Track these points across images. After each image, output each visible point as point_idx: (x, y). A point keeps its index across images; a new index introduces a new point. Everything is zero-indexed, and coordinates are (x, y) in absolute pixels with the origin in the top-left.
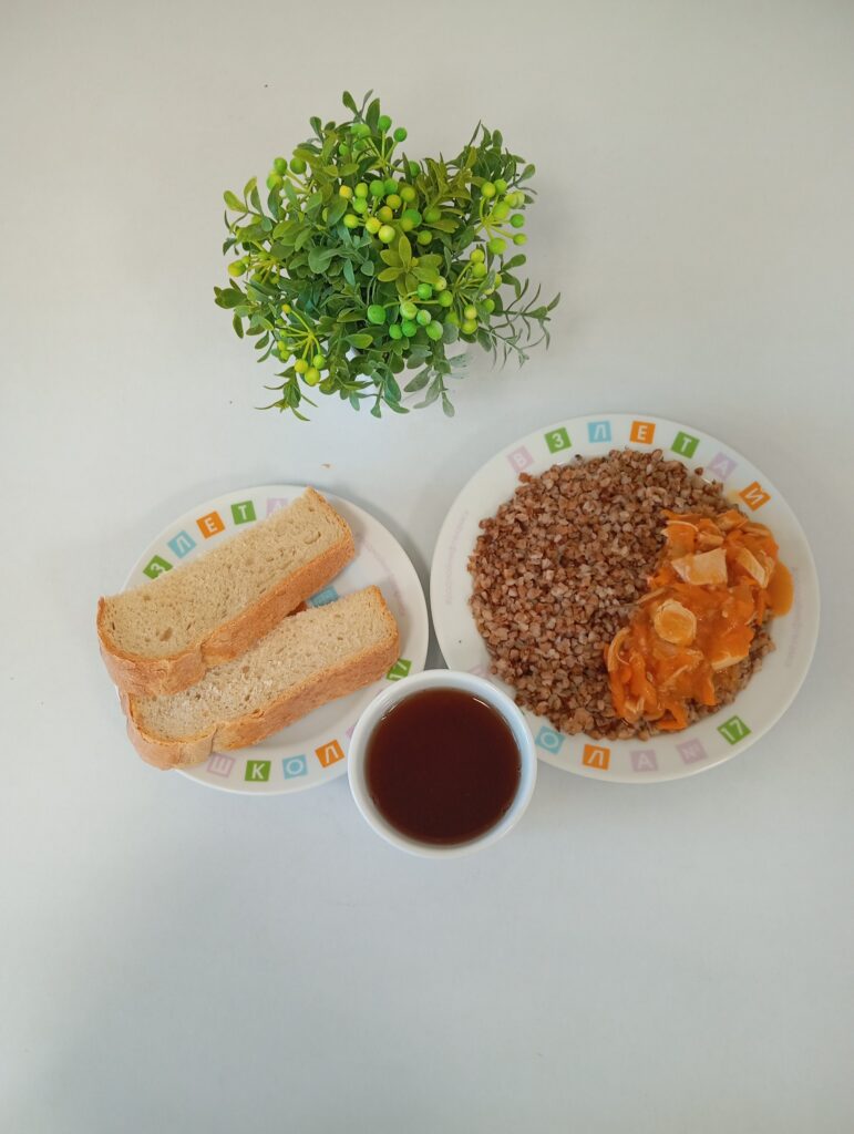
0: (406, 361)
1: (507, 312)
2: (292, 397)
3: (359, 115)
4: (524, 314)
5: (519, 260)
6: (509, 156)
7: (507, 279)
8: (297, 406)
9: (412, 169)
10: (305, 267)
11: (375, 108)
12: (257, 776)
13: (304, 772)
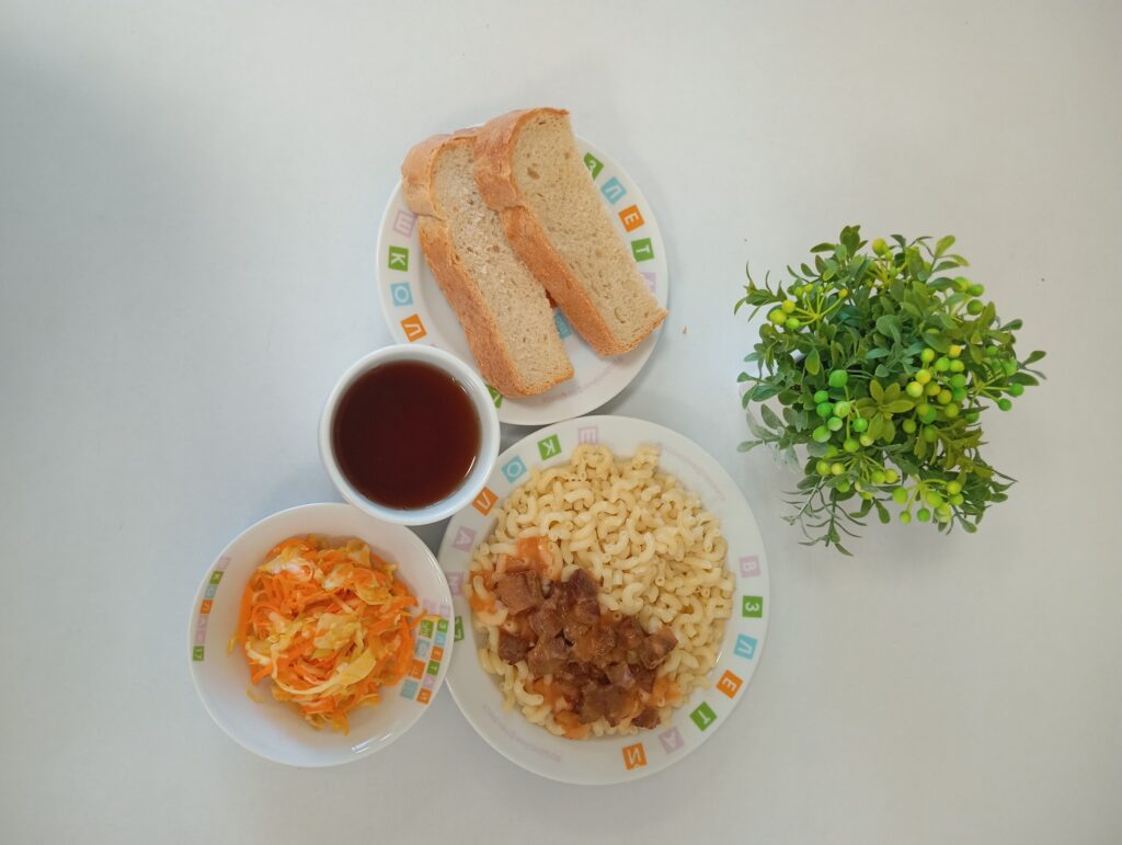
0: (790, 406)
1: (834, 505)
2: (757, 297)
3: (1022, 366)
4: (832, 521)
5: (885, 516)
6: (984, 509)
7: (866, 505)
8: (749, 303)
9: (972, 415)
10: (882, 312)
11: (1030, 381)
12: (394, 258)
13: (397, 303)
